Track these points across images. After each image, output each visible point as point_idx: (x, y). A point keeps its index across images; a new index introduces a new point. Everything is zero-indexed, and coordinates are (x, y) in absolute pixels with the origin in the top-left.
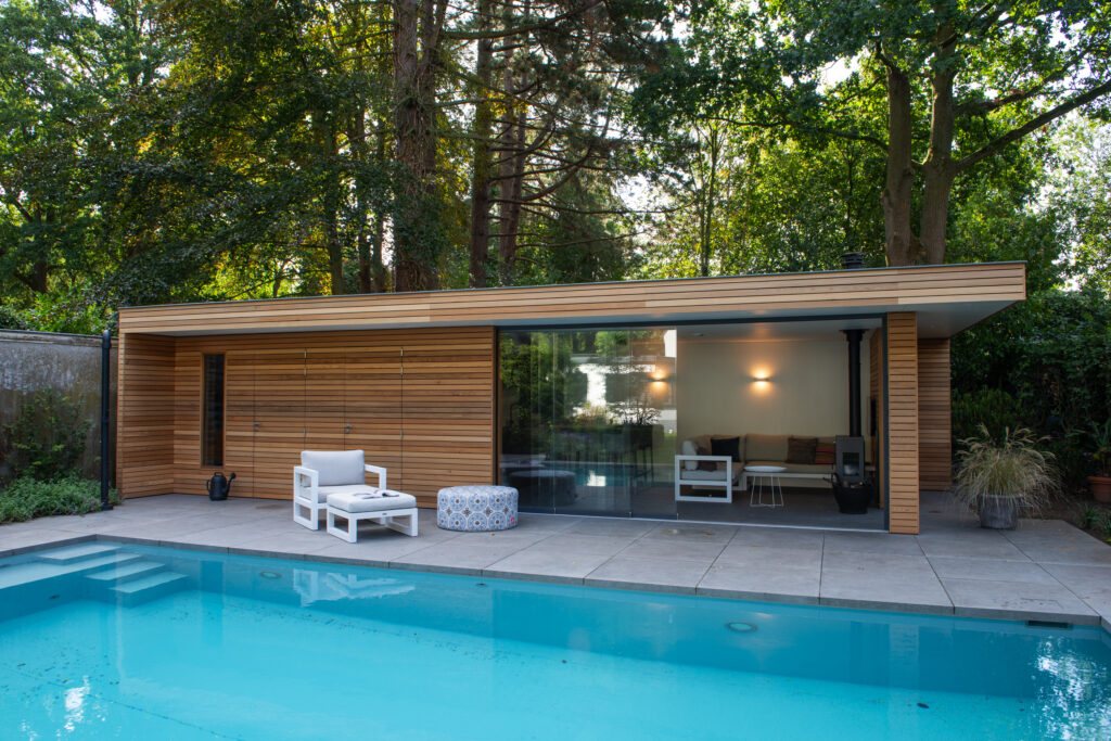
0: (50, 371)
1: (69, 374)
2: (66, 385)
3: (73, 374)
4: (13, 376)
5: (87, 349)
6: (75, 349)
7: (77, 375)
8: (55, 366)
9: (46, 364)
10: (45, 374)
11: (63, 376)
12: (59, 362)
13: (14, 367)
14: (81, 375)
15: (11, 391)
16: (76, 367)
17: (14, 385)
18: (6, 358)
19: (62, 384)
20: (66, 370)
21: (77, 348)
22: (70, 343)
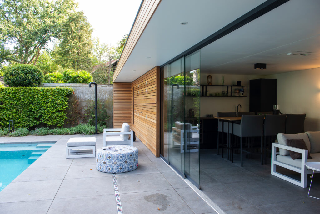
0: (101, 95)
1: (106, 95)
2: (105, 98)
3: (108, 95)
4: (91, 96)
5: (111, 88)
6: (108, 88)
7: (109, 96)
8: (102, 93)
9: (100, 92)
10: (100, 95)
11: (104, 96)
12: (103, 92)
13: (91, 93)
14: (110, 95)
15: (90, 100)
16: (108, 93)
17: (91, 98)
18: (89, 91)
19: (104, 98)
20: (105, 94)
21: (109, 88)
22: (106, 86)
